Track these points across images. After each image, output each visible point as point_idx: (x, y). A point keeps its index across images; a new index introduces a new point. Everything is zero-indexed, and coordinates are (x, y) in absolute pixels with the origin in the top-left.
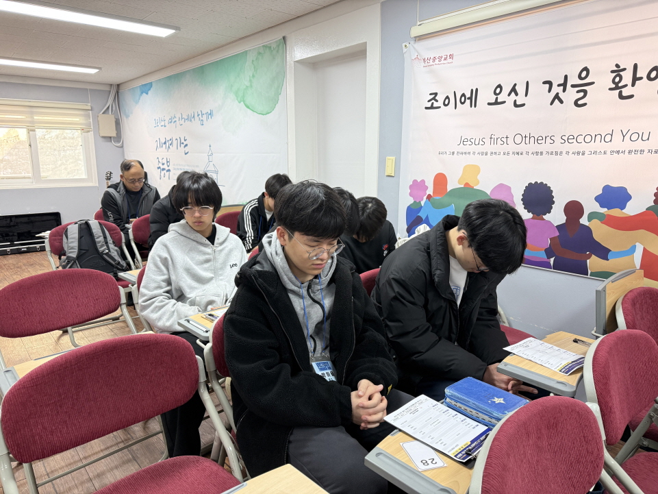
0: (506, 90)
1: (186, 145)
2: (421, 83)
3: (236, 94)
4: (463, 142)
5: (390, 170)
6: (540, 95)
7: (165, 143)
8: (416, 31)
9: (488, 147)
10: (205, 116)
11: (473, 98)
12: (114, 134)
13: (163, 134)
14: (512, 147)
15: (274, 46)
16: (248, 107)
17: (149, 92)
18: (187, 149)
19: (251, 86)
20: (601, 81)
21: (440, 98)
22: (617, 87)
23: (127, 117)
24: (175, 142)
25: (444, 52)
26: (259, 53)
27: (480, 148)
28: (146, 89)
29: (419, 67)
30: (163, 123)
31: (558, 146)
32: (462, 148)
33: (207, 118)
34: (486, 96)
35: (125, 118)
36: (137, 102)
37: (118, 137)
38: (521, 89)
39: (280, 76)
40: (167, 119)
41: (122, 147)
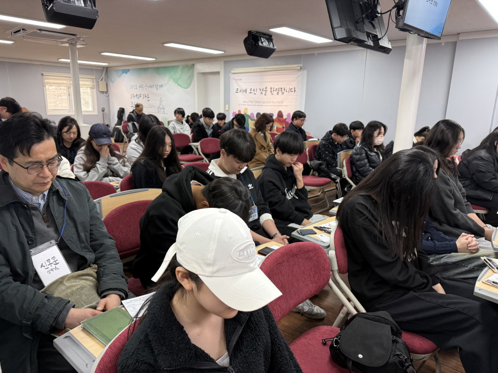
0: (253, 90)
1: (149, 97)
2: (234, 86)
3: (174, 80)
4: (244, 102)
5: (227, 109)
6: (259, 92)
7: (137, 96)
8: (232, 72)
9: (249, 104)
10: (159, 87)
11: (246, 91)
12: (105, 90)
13: (136, 92)
14: (254, 104)
15: (189, 66)
16: (179, 85)
17: (128, 73)
18: (149, 99)
19: (180, 78)
20: (269, 90)
21: (239, 90)
22: (271, 92)
23: (113, 82)
24: (142, 96)
25: (239, 78)
26: (184, 67)
27: (247, 104)
28: (126, 71)
29: (234, 81)
30: (135, 87)
31: (262, 104)
32: (244, 104)
33: (160, 87)
34: (248, 91)
35: (111, 83)
36: (119, 77)
37: (107, 92)
38: (255, 90)
39: (192, 77)
40: (138, 86)
41: (108, 96)
